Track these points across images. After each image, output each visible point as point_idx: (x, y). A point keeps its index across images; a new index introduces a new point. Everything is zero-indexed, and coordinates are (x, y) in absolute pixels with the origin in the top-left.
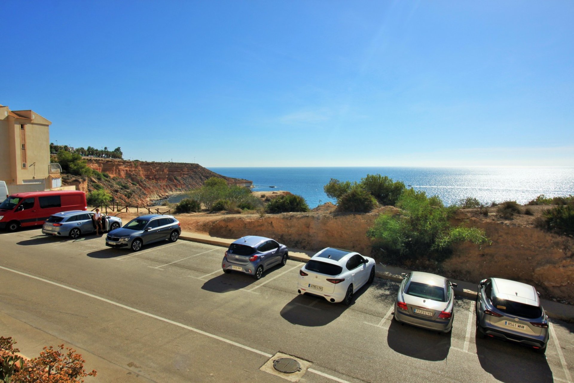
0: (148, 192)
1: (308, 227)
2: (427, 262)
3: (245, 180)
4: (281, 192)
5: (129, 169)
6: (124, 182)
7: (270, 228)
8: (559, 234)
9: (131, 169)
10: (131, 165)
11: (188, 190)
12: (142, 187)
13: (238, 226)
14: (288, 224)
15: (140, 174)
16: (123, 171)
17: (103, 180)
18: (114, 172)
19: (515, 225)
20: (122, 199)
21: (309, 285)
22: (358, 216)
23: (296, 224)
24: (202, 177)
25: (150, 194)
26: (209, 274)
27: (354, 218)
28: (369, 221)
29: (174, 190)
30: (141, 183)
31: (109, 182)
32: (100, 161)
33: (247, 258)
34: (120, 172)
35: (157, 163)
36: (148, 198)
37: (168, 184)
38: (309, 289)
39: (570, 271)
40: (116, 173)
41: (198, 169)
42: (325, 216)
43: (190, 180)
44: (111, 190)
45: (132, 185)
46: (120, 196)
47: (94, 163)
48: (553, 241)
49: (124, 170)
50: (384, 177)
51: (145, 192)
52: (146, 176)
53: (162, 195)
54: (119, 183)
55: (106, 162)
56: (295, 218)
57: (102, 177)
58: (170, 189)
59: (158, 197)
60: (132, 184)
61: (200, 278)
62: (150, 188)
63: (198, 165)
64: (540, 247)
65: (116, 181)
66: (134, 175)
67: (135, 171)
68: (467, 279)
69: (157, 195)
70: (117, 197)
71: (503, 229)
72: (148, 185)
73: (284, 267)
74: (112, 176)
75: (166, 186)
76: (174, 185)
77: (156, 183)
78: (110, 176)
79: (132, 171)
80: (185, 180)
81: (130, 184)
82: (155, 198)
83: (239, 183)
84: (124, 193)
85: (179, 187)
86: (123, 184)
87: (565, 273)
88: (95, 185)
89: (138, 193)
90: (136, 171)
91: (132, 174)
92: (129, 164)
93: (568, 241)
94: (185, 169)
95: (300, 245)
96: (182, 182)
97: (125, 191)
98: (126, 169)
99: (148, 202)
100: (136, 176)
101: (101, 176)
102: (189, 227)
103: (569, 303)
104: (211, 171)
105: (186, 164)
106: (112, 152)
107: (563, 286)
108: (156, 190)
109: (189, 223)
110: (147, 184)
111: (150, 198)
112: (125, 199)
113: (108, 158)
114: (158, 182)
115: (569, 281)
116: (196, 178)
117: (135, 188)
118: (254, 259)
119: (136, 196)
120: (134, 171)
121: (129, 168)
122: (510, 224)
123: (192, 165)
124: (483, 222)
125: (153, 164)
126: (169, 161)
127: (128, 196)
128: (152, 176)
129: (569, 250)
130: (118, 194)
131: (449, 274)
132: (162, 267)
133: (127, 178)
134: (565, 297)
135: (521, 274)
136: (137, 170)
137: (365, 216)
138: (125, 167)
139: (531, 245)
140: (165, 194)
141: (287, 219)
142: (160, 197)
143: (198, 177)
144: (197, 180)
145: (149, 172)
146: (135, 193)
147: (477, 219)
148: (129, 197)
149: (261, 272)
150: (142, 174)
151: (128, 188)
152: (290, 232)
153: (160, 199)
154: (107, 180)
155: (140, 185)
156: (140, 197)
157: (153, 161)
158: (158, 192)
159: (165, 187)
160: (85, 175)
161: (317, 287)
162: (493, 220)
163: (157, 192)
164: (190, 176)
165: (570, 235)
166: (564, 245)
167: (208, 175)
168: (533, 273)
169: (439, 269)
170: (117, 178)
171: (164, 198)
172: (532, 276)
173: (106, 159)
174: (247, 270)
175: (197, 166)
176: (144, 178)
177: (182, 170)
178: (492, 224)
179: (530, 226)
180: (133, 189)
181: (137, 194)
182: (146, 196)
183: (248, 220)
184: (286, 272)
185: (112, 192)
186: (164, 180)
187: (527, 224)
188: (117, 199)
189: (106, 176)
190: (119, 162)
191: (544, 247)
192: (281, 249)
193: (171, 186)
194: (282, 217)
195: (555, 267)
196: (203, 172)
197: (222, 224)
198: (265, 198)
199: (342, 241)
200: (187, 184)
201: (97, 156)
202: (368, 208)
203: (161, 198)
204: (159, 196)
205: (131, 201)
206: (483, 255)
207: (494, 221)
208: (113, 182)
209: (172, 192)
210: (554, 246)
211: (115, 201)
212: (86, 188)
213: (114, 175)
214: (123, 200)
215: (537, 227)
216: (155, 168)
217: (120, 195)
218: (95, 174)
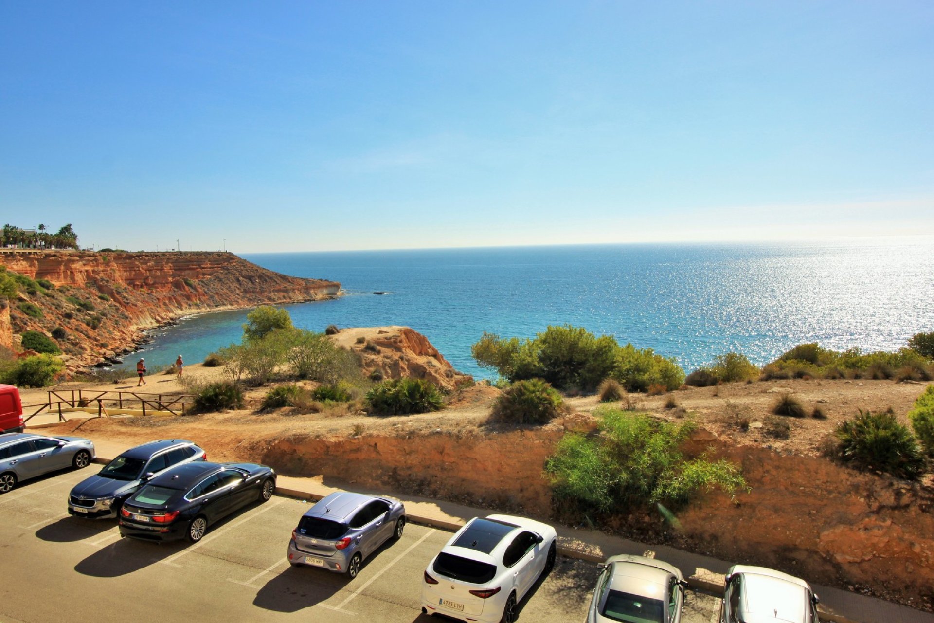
0: (134, 313)
1: (441, 453)
2: (647, 519)
3: (326, 280)
4: (394, 330)
5: (92, 268)
6: (82, 294)
7: (373, 455)
8: (860, 469)
9: (96, 269)
10: (96, 260)
11: (213, 305)
12: (120, 303)
13: (314, 451)
14: (406, 448)
15: (114, 277)
16: (79, 273)
17: (39, 294)
18: (62, 276)
19: (791, 451)
20: (81, 332)
21: (441, 600)
22: (529, 433)
23: (421, 448)
24: (241, 278)
25: (137, 316)
26: (266, 572)
27: (522, 436)
28: (547, 441)
29: (185, 305)
30: (118, 296)
31: (53, 297)
32: (32, 256)
33: (332, 544)
34: (74, 275)
35: (148, 255)
36: (133, 325)
37: (173, 296)
38: (440, 607)
39: (875, 536)
40: (65, 278)
41: (233, 263)
42: (471, 432)
43: (218, 285)
44: (58, 314)
45: (99, 300)
46: (76, 325)
47: (19, 261)
48: (851, 482)
49: (81, 272)
50: (578, 329)
51: (126, 314)
52: (128, 280)
53: (162, 318)
54: (74, 299)
55: (44, 257)
56: (418, 436)
57: (38, 287)
58: (176, 305)
59: (154, 321)
60: (100, 298)
61: (247, 583)
62: (136, 306)
63: (230, 253)
64: (830, 492)
65: (66, 294)
66: (102, 279)
67: (105, 272)
68: (711, 552)
69: (153, 318)
70: (71, 329)
71: (771, 459)
72: (132, 300)
73: (400, 541)
74: (57, 284)
75: (170, 299)
76: (185, 296)
77: (148, 294)
78: (53, 285)
79: (97, 273)
80: (206, 284)
81: (95, 299)
82: (147, 324)
83: (314, 288)
84: (84, 319)
85: (196, 300)
86: (82, 301)
87: (867, 540)
88: (24, 306)
89: (113, 316)
90: (107, 271)
91: (99, 278)
92: (93, 258)
93: (874, 482)
94: (206, 264)
95: (427, 488)
96: (200, 290)
97: (86, 315)
98: (87, 268)
99: (134, 335)
100: (107, 281)
101: (36, 286)
102: (223, 451)
103: (873, 594)
104: (258, 267)
105: (207, 254)
106: (55, 235)
107: (866, 561)
108: (150, 307)
109: (223, 441)
110: (130, 297)
111: (137, 324)
112: (86, 331)
113: (48, 248)
114: (152, 292)
115: (875, 552)
116: (229, 281)
117: (107, 306)
118: (345, 545)
119: (109, 323)
120: (103, 271)
121: (91, 266)
122: (783, 450)
123: (219, 254)
124: (739, 446)
125: (140, 256)
126: (173, 250)
127: (94, 323)
128: (140, 279)
129: (876, 499)
130: (72, 321)
131: (682, 541)
132: (177, 559)
133: (89, 287)
134: (867, 582)
135: (799, 540)
136: (109, 269)
137: (541, 433)
138: (84, 265)
139: (816, 489)
140: (167, 316)
141: (403, 438)
142: (158, 321)
143: (233, 278)
144: (231, 285)
145: (133, 273)
146: (106, 317)
147: (729, 440)
148: (94, 328)
149: (357, 563)
150: (119, 275)
151: (92, 309)
152: (409, 462)
153: (159, 327)
154: (47, 295)
155: (116, 300)
156: (116, 324)
157: (140, 250)
158: (154, 313)
159: (167, 302)
160: (3, 296)
161: (453, 604)
162: (756, 441)
163: (152, 312)
164: (217, 278)
165: (877, 471)
166: (868, 490)
167: (252, 274)
168: (818, 540)
169: (665, 533)
170: (69, 288)
171: (165, 323)
172: (816, 544)
173: (44, 251)
174: (333, 565)
175: (229, 257)
176: (123, 284)
177: (200, 265)
178: (753, 449)
179: (814, 453)
180: (101, 308)
181: (110, 319)
182: (130, 322)
183: (333, 440)
184: (403, 554)
185: (59, 319)
186: (165, 286)
187: (809, 450)
188: (70, 333)
189: (47, 286)
190: (70, 255)
191: (836, 491)
192: (392, 512)
193: (179, 299)
194: (394, 435)
195: (851, 530)
196: (242, 268)
197: (285, 447)
198: (365, 344)
199: (502, 479)
200: (211, 294)
201: (24, 245)
202: (547, 414)
203: (161, 325)
204: (155, 319)
205: (99, 335)
206: (739, 505)
207: (756, 443)
208: (60, 298)
209: (182, 310)
210: (852, 492)
211: (66, 336)
212: (7, 323)
213: (61, 281)
214: (84, 334)
215: (825, 455)
216: (146, 263)
217: (76, 323)
218: (23, 283)
